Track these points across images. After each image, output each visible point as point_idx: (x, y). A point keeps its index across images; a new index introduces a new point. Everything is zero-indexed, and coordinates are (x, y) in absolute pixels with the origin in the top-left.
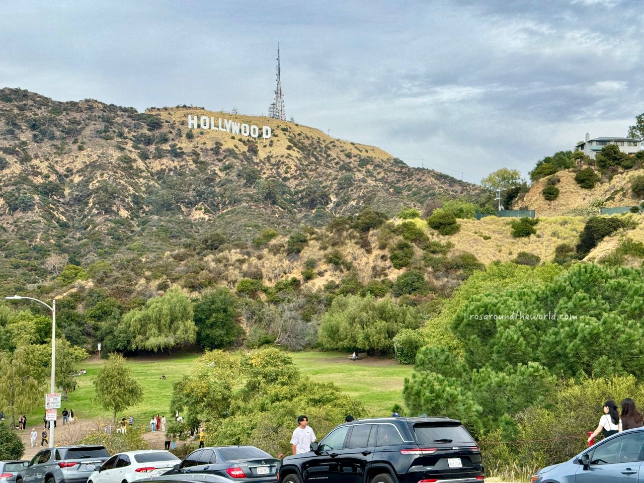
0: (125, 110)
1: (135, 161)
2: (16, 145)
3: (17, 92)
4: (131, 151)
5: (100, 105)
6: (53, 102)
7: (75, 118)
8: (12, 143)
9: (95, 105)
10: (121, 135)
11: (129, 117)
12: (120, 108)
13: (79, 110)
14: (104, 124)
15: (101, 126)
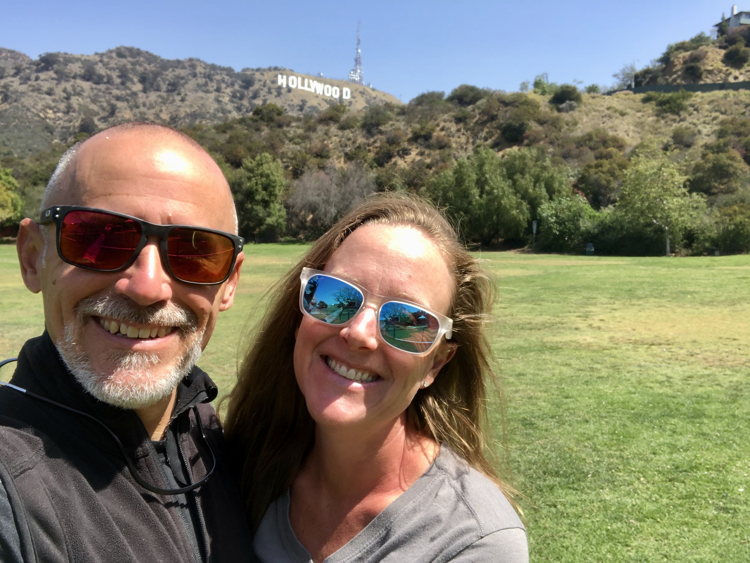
0: (223, 69)
1: (230, 112)
2: (127, 95)
3: (130, 50)
4: (227, 104)
5: (202, 64)
6: (162, 60)
7: (180, 74)
8: (124, 92)
9: (198, 63)
10: (218, 90)
11: (227, 75)
12: (220, 67)
13: (184, 68)
14: (204, 80)
15: (201, 81)
